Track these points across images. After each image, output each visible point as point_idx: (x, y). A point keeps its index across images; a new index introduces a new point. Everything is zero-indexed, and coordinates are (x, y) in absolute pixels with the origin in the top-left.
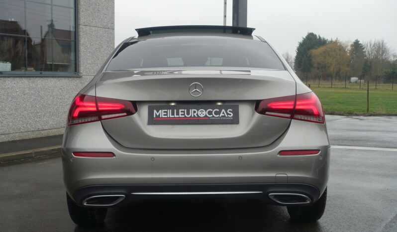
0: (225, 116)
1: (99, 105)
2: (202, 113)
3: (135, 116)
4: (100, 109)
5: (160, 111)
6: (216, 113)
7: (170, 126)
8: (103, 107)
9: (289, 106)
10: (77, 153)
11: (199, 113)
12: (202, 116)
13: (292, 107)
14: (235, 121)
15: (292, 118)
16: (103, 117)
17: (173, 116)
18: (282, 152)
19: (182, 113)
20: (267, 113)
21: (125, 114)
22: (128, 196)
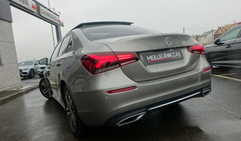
2: (169, 55)
4: (119, 59)
11: (168, 55)
12: (169, 57)
17: (157, 59)
19: (160, 56)
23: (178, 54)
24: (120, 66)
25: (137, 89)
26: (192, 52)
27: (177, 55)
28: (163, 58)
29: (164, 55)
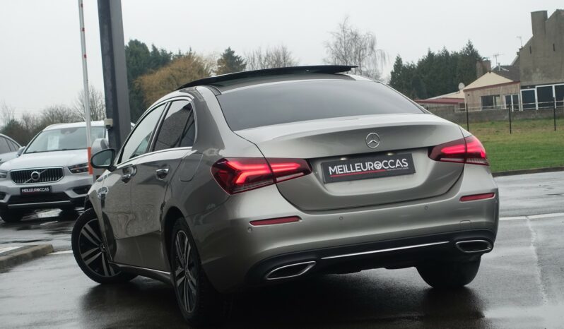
0: (400, 167)
1: (272, 166)
2: (378, 165)
3: (312, 175)
4: (274, 170)
5: (335, 167)
6: (393, 164)
7: (347, 183)
8: (277, 168)
9: (460, 149)
10: (255, 222)
11: (375, 165)
12: (378, 168)
13: (463, 151)
14: (411, 171)
15: (465, 162)
16: (278, 179)
18: (464, 198)
19: (358, 167)
20: (442, 159)
21: (302, 174)
22: (319, 262)
23: (401, 163)
24: (275, 182)
25: (301, 221)
26: (437, 159)
27: (397, 165)
28: (362, 171)
29: (367, 164)
